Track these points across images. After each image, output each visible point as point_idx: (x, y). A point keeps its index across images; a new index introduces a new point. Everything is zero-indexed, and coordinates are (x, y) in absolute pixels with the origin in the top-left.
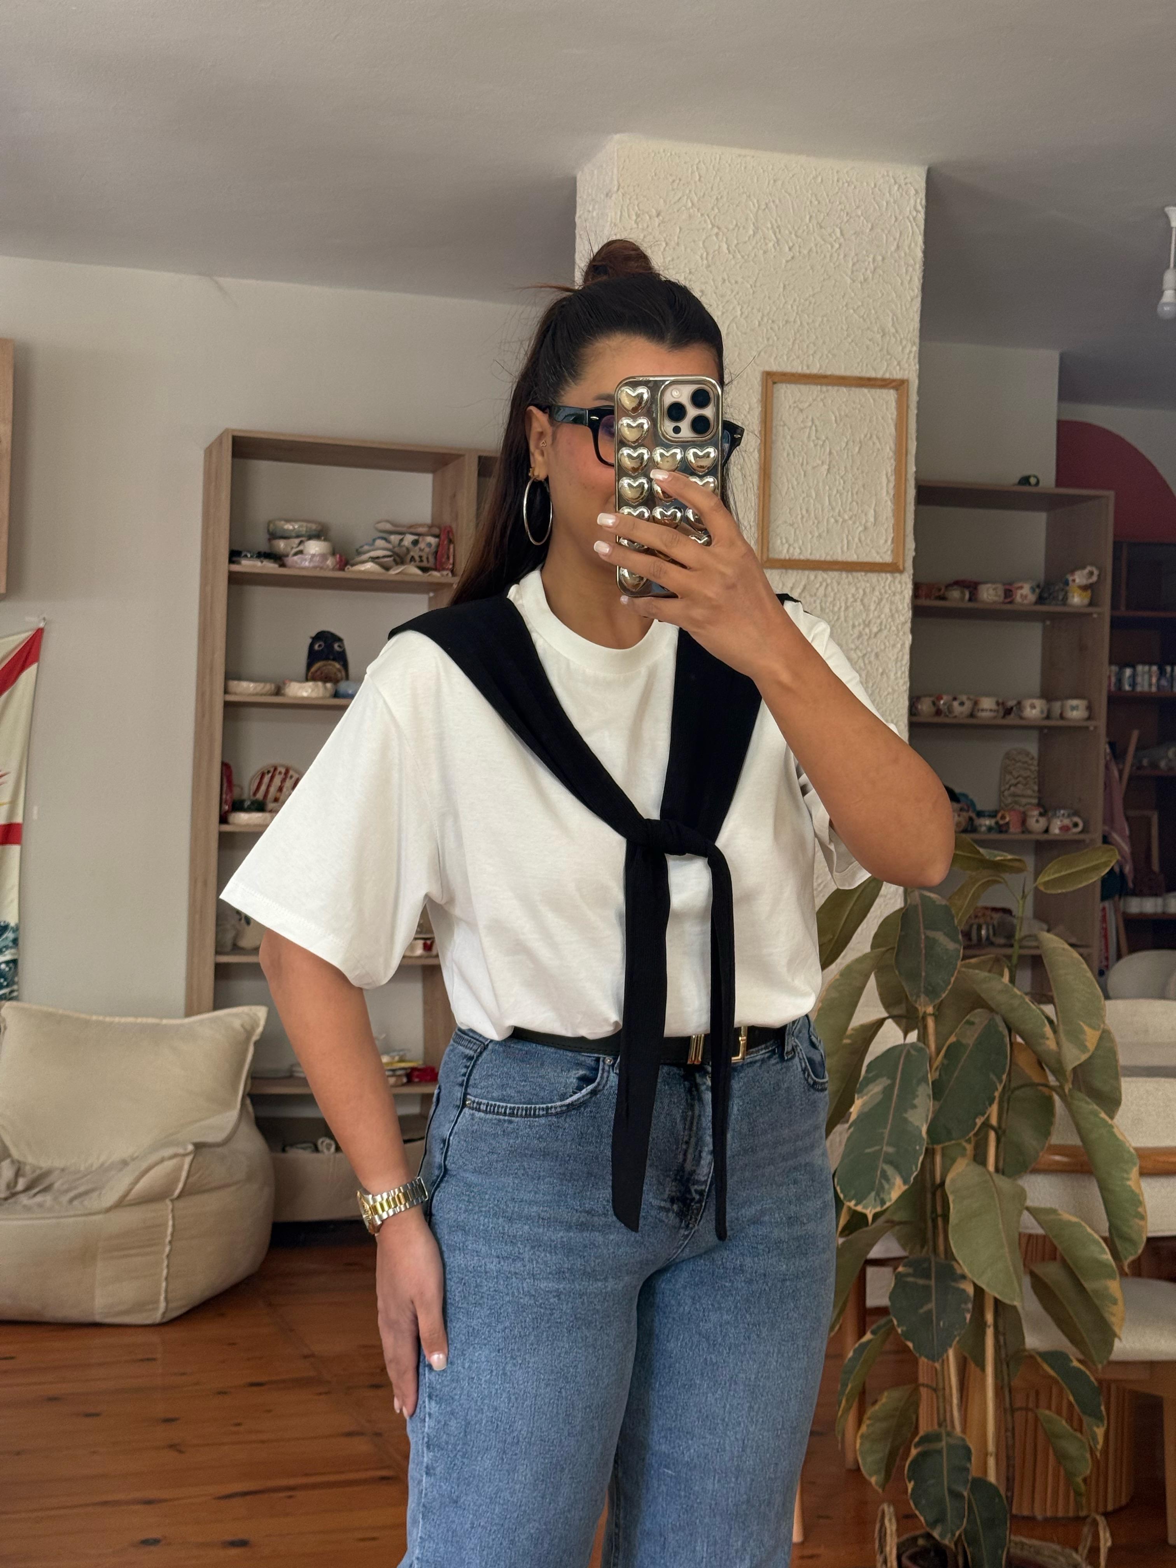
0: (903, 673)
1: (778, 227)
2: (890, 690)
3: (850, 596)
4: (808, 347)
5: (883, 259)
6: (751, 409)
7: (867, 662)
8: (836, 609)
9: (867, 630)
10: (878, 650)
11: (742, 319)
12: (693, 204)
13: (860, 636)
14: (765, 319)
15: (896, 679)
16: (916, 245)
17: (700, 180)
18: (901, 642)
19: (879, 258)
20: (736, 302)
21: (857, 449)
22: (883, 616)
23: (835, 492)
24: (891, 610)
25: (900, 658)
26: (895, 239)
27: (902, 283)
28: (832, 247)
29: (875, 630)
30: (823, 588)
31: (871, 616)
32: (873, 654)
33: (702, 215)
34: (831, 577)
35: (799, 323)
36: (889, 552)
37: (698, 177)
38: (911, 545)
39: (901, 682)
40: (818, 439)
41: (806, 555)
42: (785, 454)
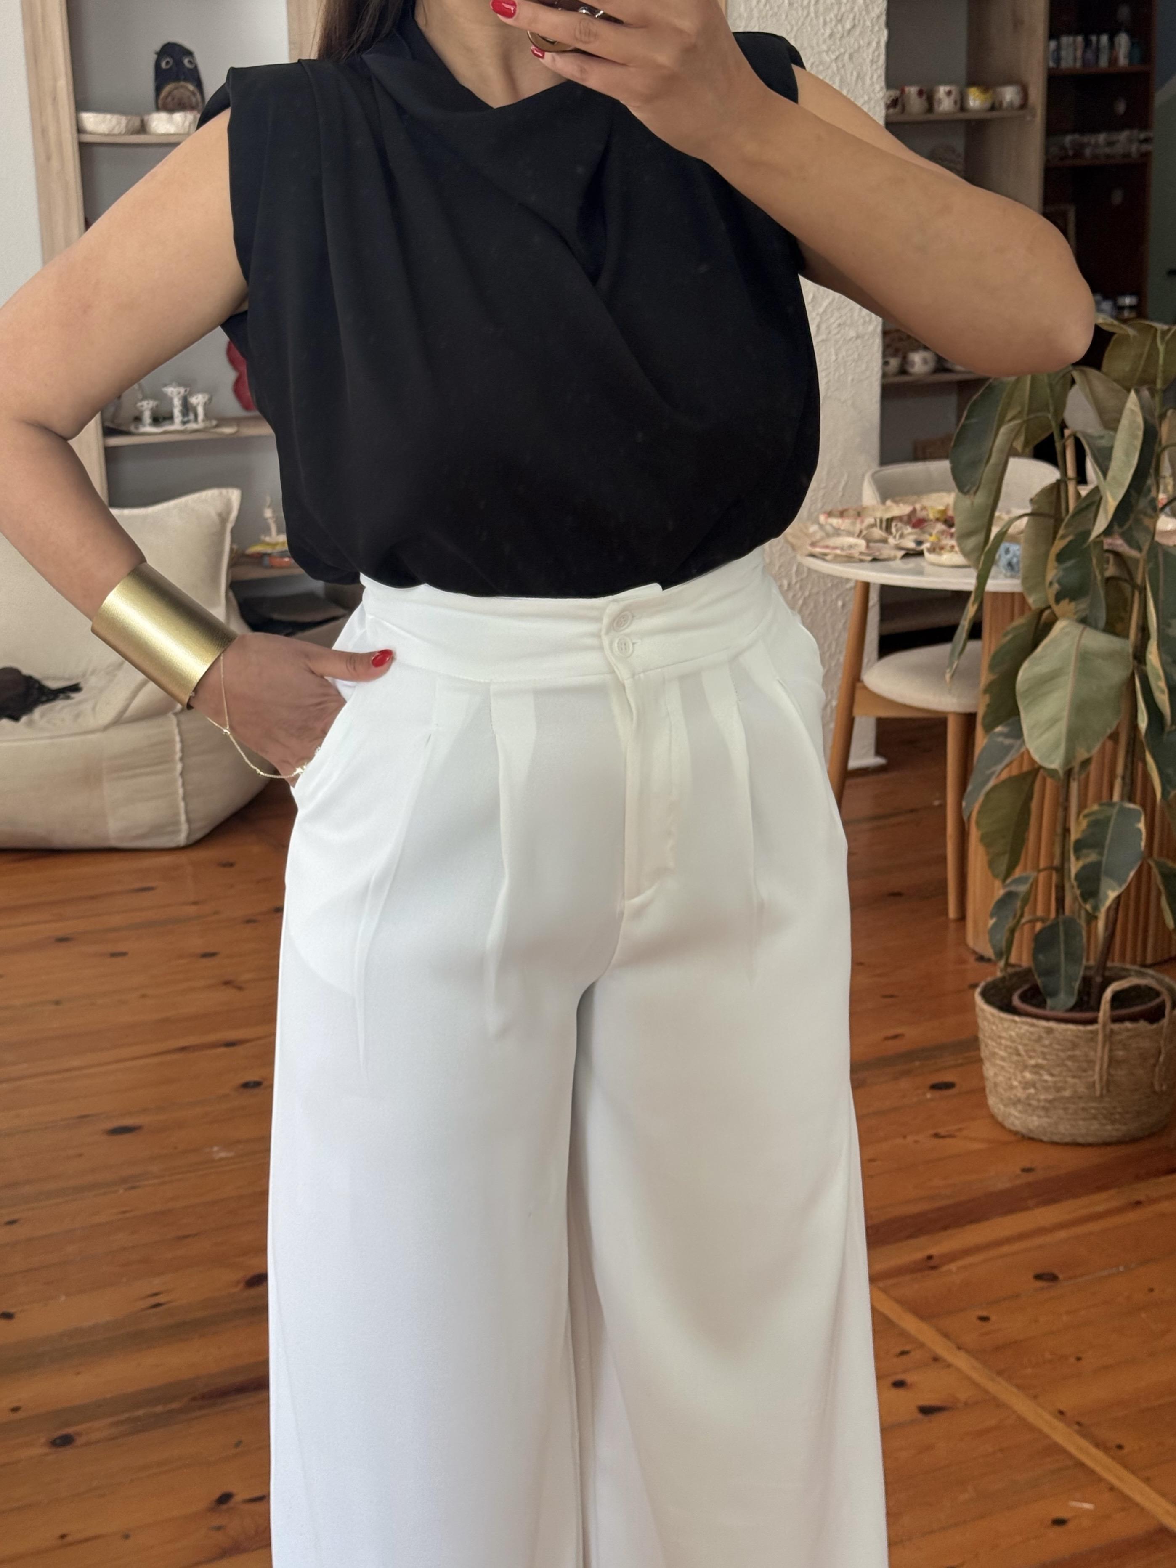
0: (879, 77)
2: (866, 98)
7: (840, 64)
8: (805, 3)
9: (840, 27)
10: (852, 50)
15: (872, 84)
18: (876, 39)
22: (856, 9)
25: (875, 59)
29: (848, 26)
31: (843, 9)
32: (847, 56)
39: (877, 87)
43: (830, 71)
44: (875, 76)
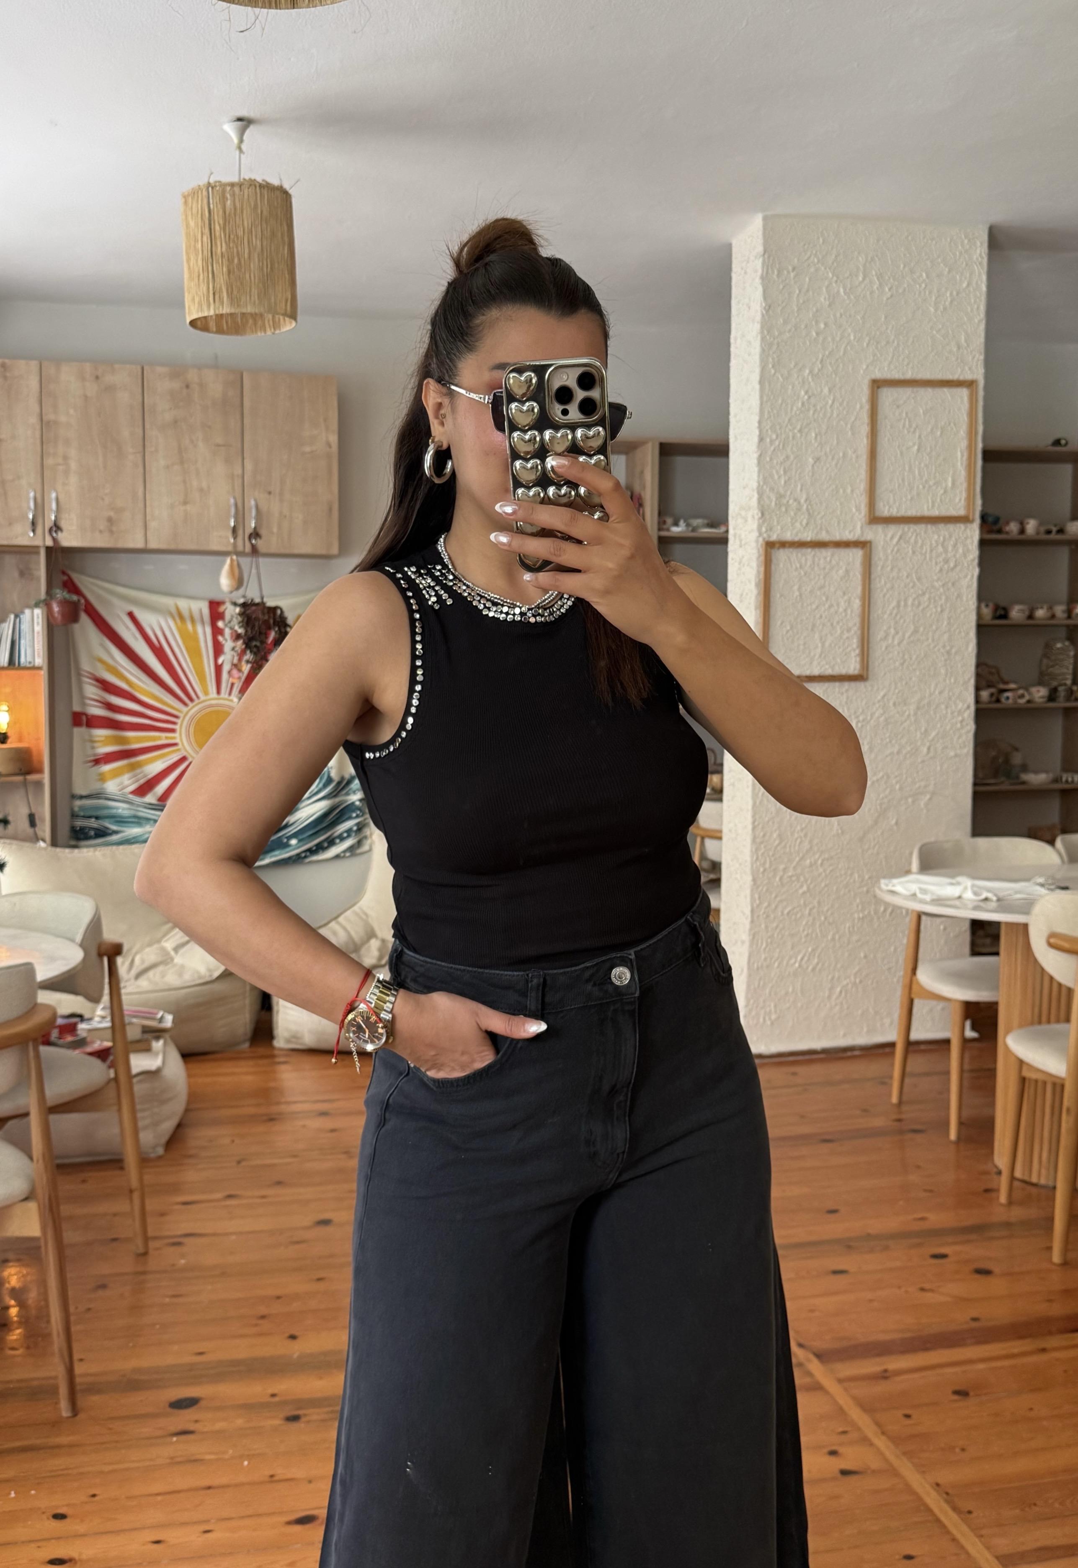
0: (973, 596)
1: (881, 274)
2: (962, 609)
3: (933, 542)
4: (903, 360)
5: (958, 294)
6: (861, 407)
7: (946, 588)
8: (924, 551)
9: (946, 566)
10: (955, 580)
11: (856, 343)
12: (818, 261)
13: (941, 570)
14: (872, 342)
15: (967, 601)
16: (982, 282)
17: (823, 243)
18: (971, 574)
19: (955, 293)
20: (850, 330)
21: (939, 433)
22: (958, 556)
23: (922, 465)
24: (963, 552)
25: (970, 586)
26: (965, 278)
27: (972, 310)
28: (920, 286)
29: (952, 565)
30: (913, 537)
31: (949, 555)
32: (950, 584)
33: (825, 269)
34: (921, 528)
35: (896, 342)
36: (962, 509)
37: (821, 240)
38: (979, 502)
39: (971, 603)
40: (910, 426)
41: (902, 513)
42: (886, 439)
43: (938, 593)
44: (970, 596)
